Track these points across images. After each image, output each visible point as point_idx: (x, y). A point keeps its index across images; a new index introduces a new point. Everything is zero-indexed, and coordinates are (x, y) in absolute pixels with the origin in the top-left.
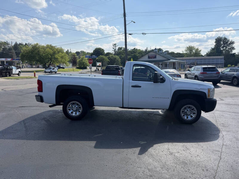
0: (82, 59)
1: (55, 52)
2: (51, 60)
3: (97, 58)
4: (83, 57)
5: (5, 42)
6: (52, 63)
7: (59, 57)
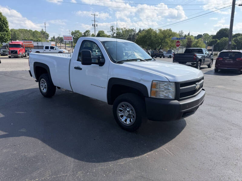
0: (197, 42)
1: (166, 36)
2: (161, 44)
3: (219, 41)
4: (199, 40)
5: (132, 29)
6: (162, 47)
7: (169, 41)
